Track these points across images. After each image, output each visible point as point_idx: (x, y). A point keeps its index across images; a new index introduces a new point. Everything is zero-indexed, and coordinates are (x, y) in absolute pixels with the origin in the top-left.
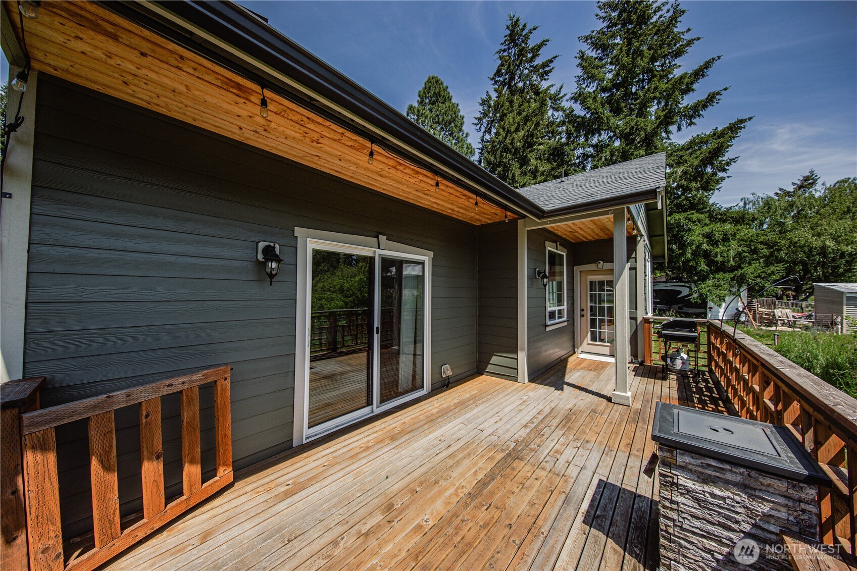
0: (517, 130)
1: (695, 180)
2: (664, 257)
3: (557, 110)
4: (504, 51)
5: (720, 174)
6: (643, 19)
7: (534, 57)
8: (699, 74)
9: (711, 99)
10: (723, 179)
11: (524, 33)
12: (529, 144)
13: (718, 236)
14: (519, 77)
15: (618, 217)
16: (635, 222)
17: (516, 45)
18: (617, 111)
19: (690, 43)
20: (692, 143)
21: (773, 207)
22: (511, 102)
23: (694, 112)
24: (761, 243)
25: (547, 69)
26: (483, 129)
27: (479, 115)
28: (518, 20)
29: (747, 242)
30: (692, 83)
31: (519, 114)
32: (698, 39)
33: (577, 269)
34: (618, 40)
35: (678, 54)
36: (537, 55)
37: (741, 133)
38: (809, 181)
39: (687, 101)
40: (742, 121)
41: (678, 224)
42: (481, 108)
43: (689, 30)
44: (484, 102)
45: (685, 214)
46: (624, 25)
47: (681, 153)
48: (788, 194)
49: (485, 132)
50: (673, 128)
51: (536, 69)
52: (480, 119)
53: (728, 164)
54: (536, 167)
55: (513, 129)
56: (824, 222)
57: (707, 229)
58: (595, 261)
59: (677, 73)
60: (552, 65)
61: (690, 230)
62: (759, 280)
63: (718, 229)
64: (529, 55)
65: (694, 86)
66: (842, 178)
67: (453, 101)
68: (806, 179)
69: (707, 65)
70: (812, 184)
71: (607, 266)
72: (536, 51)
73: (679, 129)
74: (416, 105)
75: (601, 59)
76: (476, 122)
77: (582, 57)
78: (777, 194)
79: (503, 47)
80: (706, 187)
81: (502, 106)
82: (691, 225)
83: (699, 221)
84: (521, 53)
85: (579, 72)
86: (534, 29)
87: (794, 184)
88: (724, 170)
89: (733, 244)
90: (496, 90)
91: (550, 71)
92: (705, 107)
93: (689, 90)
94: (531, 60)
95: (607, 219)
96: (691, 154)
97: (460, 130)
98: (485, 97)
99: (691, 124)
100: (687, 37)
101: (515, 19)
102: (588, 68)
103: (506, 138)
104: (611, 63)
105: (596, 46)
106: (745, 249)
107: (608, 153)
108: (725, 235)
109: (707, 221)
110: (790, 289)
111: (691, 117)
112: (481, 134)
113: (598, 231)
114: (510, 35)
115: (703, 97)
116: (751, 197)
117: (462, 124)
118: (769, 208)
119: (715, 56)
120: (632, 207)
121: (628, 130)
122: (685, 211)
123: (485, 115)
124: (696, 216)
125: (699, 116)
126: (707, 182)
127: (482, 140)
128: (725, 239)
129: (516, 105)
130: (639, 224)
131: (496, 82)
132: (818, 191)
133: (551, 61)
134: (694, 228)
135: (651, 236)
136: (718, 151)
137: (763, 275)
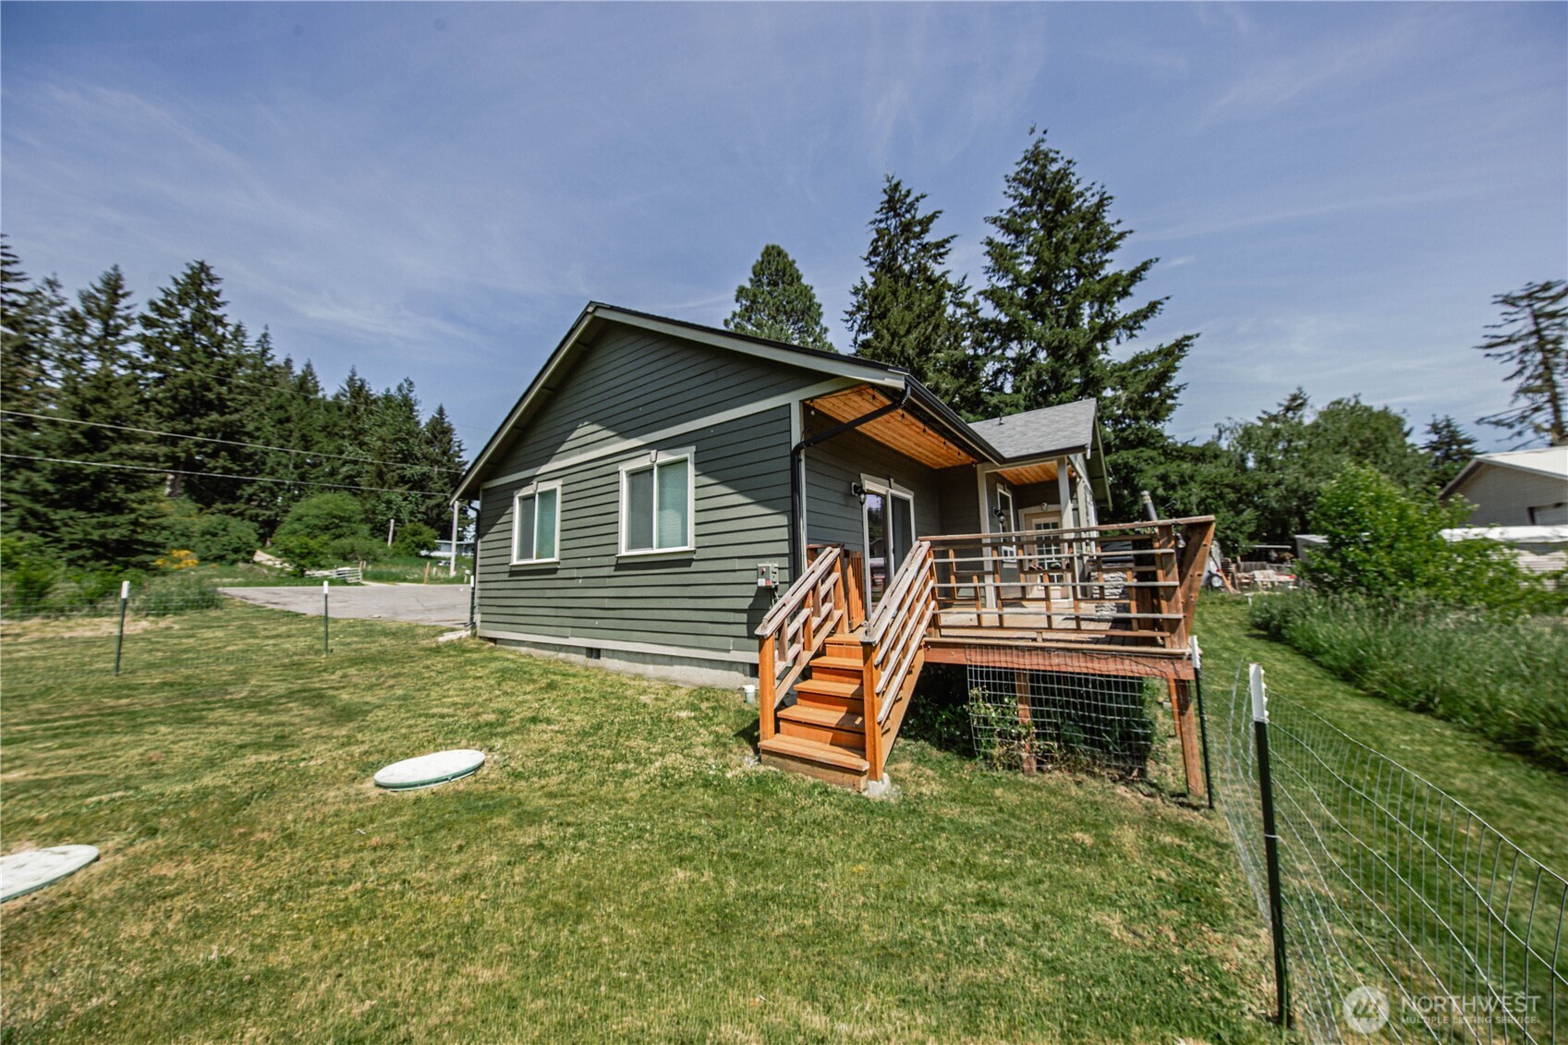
0: (908, 332)
1: (1143, 408)
2: (1106, 501)
3: (959, 305)
4: (881, 221)
5: (1170, 402)
6: (1063, 204)
7: (924, 231)
8: (1135, 276)
9: (1152, 307)
10: (1174, 405)
11: (908, 200)
12: (924, 350)
13: (1174, 478)
14: (904, 258)
15: (1061, 463)
16: (1073, 466)
17: (898, 215)
18: (1040, 315)
19: (1121, 236)
20: (1136, 361)
21: (1254, 436)
22: (895, 293)
23: (1133, 323)
24: (1227, 486)
25: (942, 250)
26: (856, 327)
27: (850, 309)
28: (899, 184)
29: (1210, 484)
30: (1129, 286)
31: (908, 308)
32: (1131, 232)
33: (1022, 512)
34: (1034, 224)
35: (1110, 247)
36: (927, 231)
37: (1189, 351)
38: (1296, 403)
39: (1123, 308)
40: (1189, 338)
41: (1126, 465)
42: (854, 300)
43: (1119, 222)
44: (856, 292)
45: (1134, 452)
46: (1041, 206)
47: (1123, 373)
48: (1274, 418)
49: (859, 331)
50: (1111, 343)
51: (925, 248)
52: (851, 314)
53: (1177, 391)
54: (937, 383)
55: (902, 331)
56: (1315, 457)
57: (1161, 470)
58: (1039, 503)
59: (1109, 270)
60: (948, 246)
61: (1141, 471)
62: (1229, 532)
63: (1174, 469)
64: (917, 229)
65: (1132, 290)
66: (1335, 399)
67: (804, 281)
68: (1294, 398)
69: (1145, 267)
70: (1301, 405)
71: (1053, 508)
72: (926, 223)
73: (1118, 342)
74: (748, 285)
75: (1014, 246)
76: (847, 317)
77: (990, 243)
78: (1260, 418)
79: (879, 216)
80: (1156, 417)
81: (884, 298)
82: (1143, 465)
83: (1152, 459)
84: (906, 228)
85: (988, 261)
86: (923, 197)
87: (1280, 405)
88: (1174, 398)
89: (1195, 488)
90: (871, 274)
91: (946, 253)
92: (1146, 317)
93: (1125, 293)
94: (918, 236)
95: (1052, 464)
96: (1135, 375)
97: (817, 323)
98: (859, 285)
99: (1132, 336)
100: (1117, 230)
101: (894, 182)
102: (1001, 258)
103: (892, 343)
104: (1028, 254)
105: (1007, 228)
106: (1209, 493)
107: (1033, 371)
108: (1182, 476)
109: (1162, 459)
110: (1286, 550)
111: (1131, 329)
112: (853, 334)
113: (1041, 473)
114: (888, 202)
115: (1144, 305)
116: (1227, 424)
117: (820, 315)
118: (1250, 439)
119: (1153, 257)
120: (1072, 456)
121: (1056, 343)
122: (1133, 447)
123: (859, 308)
124: (1148, 453)
125: (1140, 327)
126: (1156, 412)
127: (855, 342)
128: (1183, 482)
129: (902, 297)
130: (1078, 467)
131: (872, 264)
132: (1309, 417)
133: (947, 241)
134: (1146, 467)
135: (1091, 478)
136: (1163, 377)
137: (1233, 526)
